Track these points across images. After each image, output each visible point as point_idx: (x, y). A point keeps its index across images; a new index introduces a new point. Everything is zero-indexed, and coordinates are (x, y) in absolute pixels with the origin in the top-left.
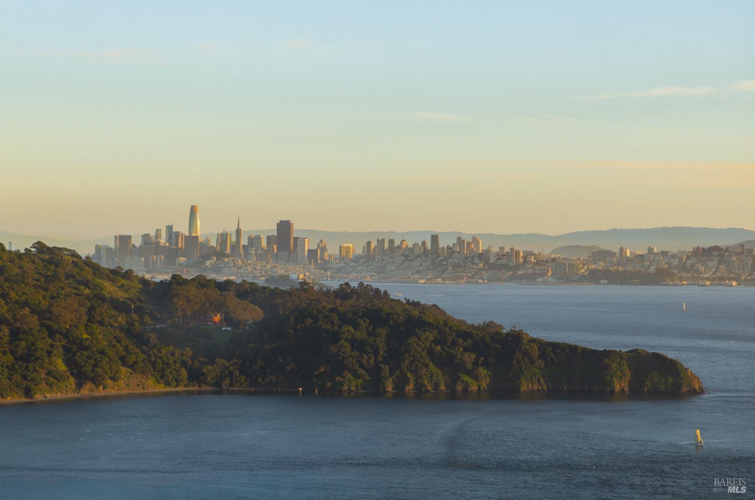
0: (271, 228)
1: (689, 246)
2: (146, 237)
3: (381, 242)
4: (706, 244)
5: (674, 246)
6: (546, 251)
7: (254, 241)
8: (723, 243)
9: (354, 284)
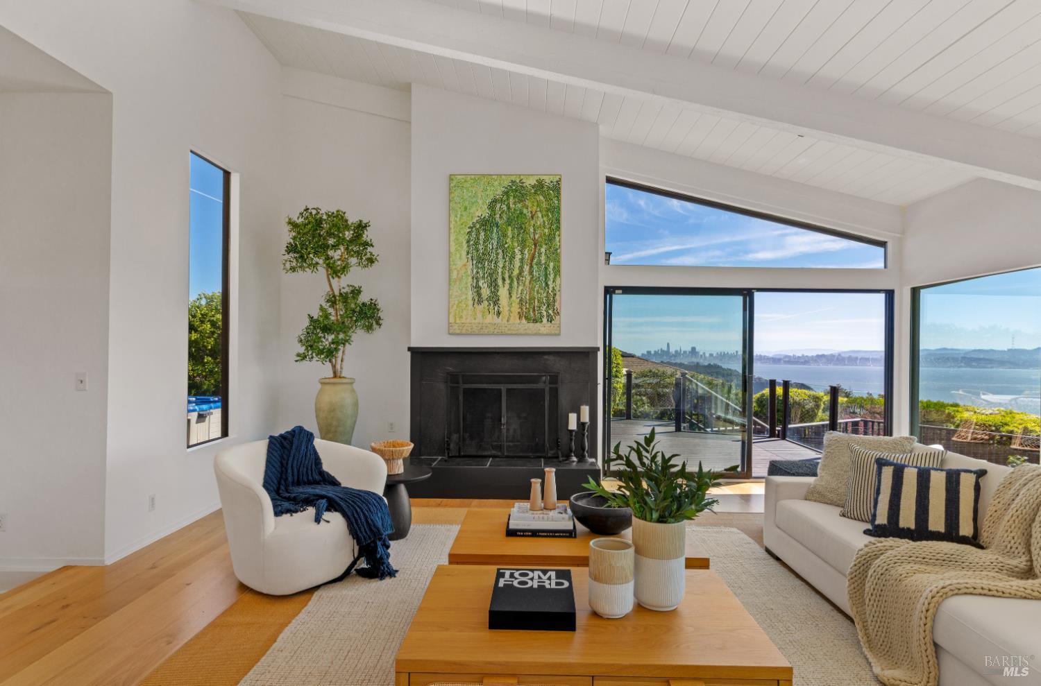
0: (690, 349)
1: (814, 354)
2: (655, 351)
3: (721, 353)
4: (820, 353)
5: (810, 354)
6: (771, 355)
7: (685, 352)
8: (826, 353)
9: (712, 364)
